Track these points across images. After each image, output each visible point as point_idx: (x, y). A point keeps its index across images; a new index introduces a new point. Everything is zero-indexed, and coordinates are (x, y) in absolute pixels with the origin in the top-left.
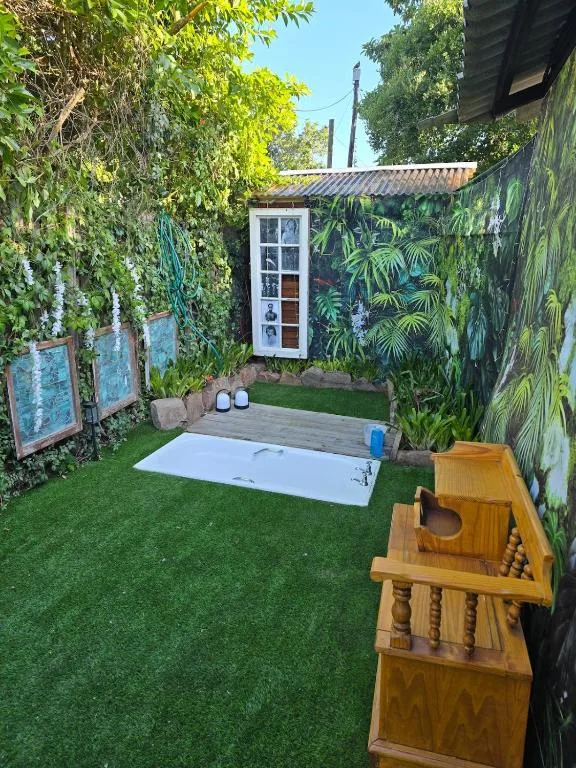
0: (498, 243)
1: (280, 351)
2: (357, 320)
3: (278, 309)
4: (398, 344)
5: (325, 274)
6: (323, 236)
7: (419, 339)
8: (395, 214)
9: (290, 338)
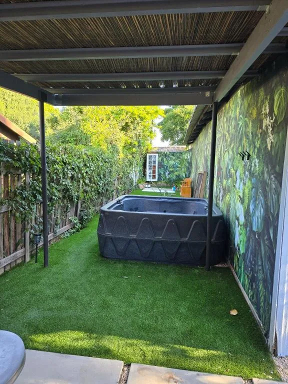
0: (189, 160)
1: (152, 180)
2: (167, 173)
3: (152, 172)
4: (174, 178)
5: (161, 165)
6: (160, 159)
7: (178, 176)
8: (173, 155)
9: (154, 177)
